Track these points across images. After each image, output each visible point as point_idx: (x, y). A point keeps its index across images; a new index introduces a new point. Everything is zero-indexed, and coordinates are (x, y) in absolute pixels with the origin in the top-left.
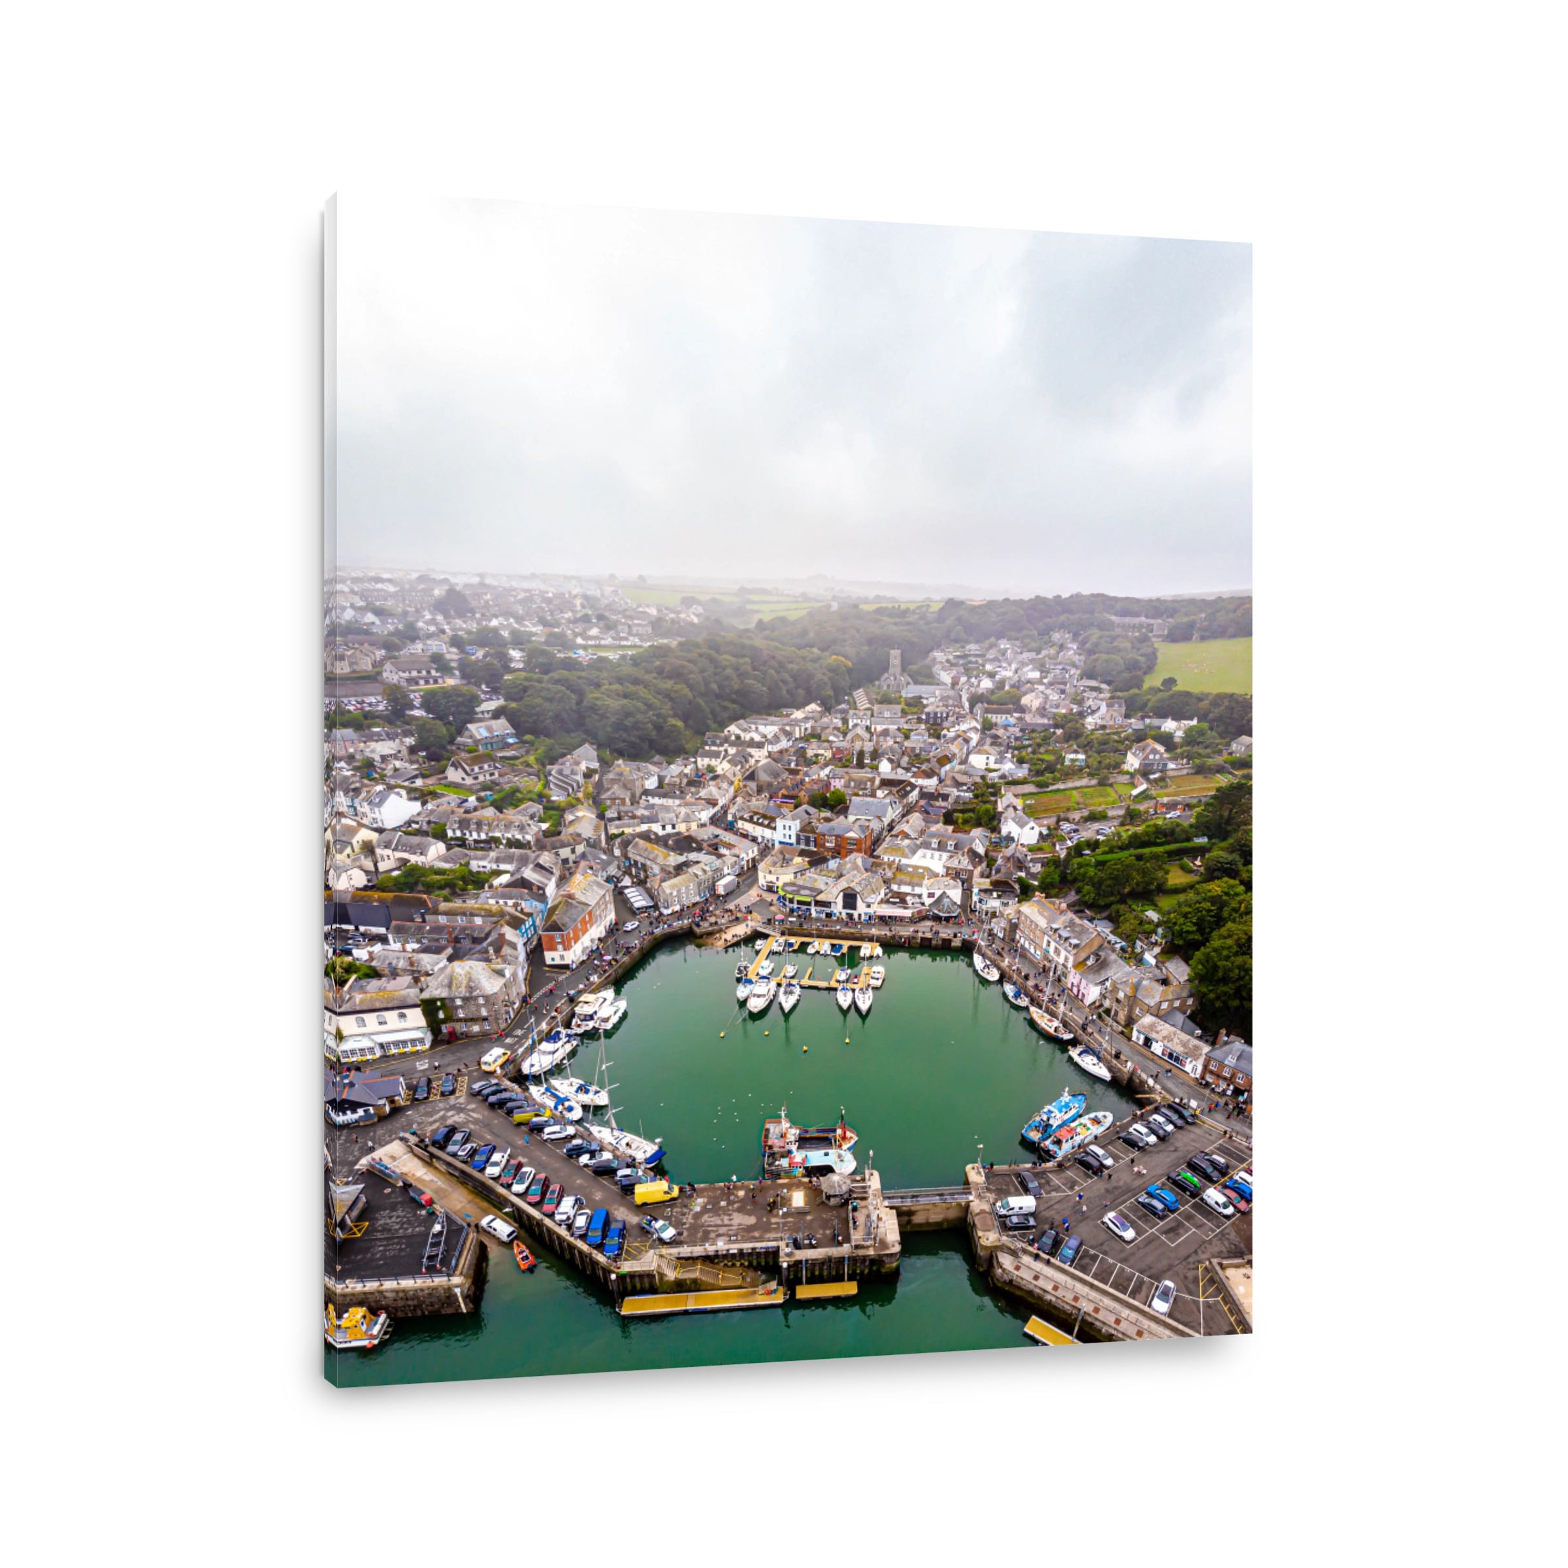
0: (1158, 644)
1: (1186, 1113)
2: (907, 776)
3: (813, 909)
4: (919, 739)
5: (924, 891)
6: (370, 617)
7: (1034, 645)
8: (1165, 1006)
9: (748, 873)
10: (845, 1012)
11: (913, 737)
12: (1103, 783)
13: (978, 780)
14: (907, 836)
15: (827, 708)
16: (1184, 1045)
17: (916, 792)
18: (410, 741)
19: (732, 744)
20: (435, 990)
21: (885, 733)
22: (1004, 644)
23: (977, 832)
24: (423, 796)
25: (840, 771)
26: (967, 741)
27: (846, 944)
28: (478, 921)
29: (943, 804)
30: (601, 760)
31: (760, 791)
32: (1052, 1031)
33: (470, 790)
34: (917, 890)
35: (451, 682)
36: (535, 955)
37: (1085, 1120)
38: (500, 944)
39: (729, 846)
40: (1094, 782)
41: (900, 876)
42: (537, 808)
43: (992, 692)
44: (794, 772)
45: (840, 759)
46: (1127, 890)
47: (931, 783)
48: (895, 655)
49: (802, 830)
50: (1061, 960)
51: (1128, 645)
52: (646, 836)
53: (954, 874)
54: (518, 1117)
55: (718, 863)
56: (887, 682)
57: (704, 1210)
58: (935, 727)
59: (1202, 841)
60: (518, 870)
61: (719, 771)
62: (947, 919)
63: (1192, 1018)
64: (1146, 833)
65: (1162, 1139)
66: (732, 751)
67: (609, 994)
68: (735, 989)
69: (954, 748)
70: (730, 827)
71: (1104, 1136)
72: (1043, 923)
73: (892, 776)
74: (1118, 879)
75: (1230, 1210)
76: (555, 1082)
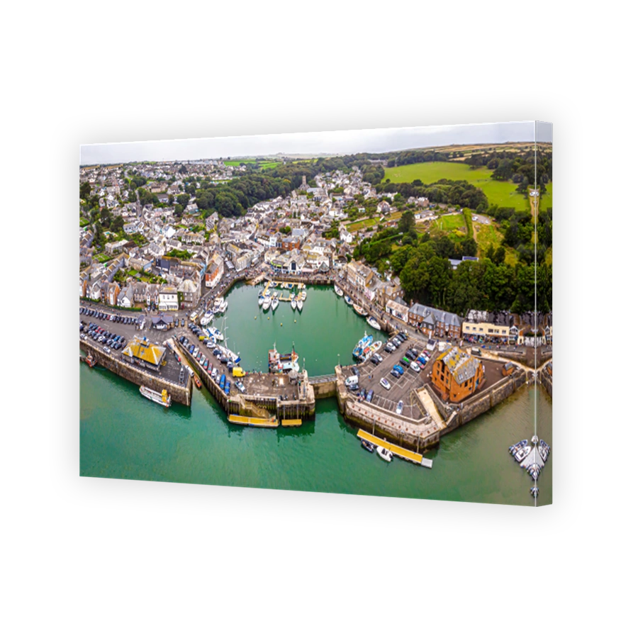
0: (385, 169)
1: (404, 335)
2: (310, 221)
3: (282, 270)
4: (313, 207)
5: (316, 262)
6: (165, 176)
7: (346, 172)
8: (394, 295)
9: (262, 257)
10: (294, 310)
11: (311, 206)
12: (371, 218)
13: (332, 220)
14: (311, 242)
15: (284, 198)
16: (402, 309)
17: (313, 227)
18: (173, 211)
19: (255, 212)
20: (181, 290)
21: (302, 205)
22: (338, 172)
23: (333, 239)
24: (176, 228)
25: (288, 220)
26: (328, 207)
27: (293, 284)
28: (190, 268)
29: (321, 230)
30: (219, 217)
31: (264, 228)
32: (360, 312)
33: (187, 227)
34: (315, 262)
35: (183, 193)
36: (203, 282)
37: (373, 345)
38: (196, 276)
39: (256, 247)
40: (368, 218)
41: (309, 257)
42: (203, 232)
43: (335, 189)
44: (274, 221)
45: (288, 216)
46: (380, 255)
47: (317, 223)
48: (304, 178)
49: (278, 241)
50: (361, 284)
51: (375, 169)
52: (232, 243)
53: (327, 255)
54: (201, 337)
55: (252, 253)
56: (302, 188)
57: (253, 383)
58: (318, 202)
59: (401, 234)
60: (199, 252)
61: (252, 221)
62: (325, 273)
63: (404, 299)
64: (384, 233)
65: (397, 347)
66: (255, 214)
67: (222, 299)
68: (258, 301)
69: (324, 209)
70: (256, 241)
71: (379, 350)
72: (355, 270)
73: (305, 221)
74: (377, 251)
75: (419, 369)
76: (209, 329)
